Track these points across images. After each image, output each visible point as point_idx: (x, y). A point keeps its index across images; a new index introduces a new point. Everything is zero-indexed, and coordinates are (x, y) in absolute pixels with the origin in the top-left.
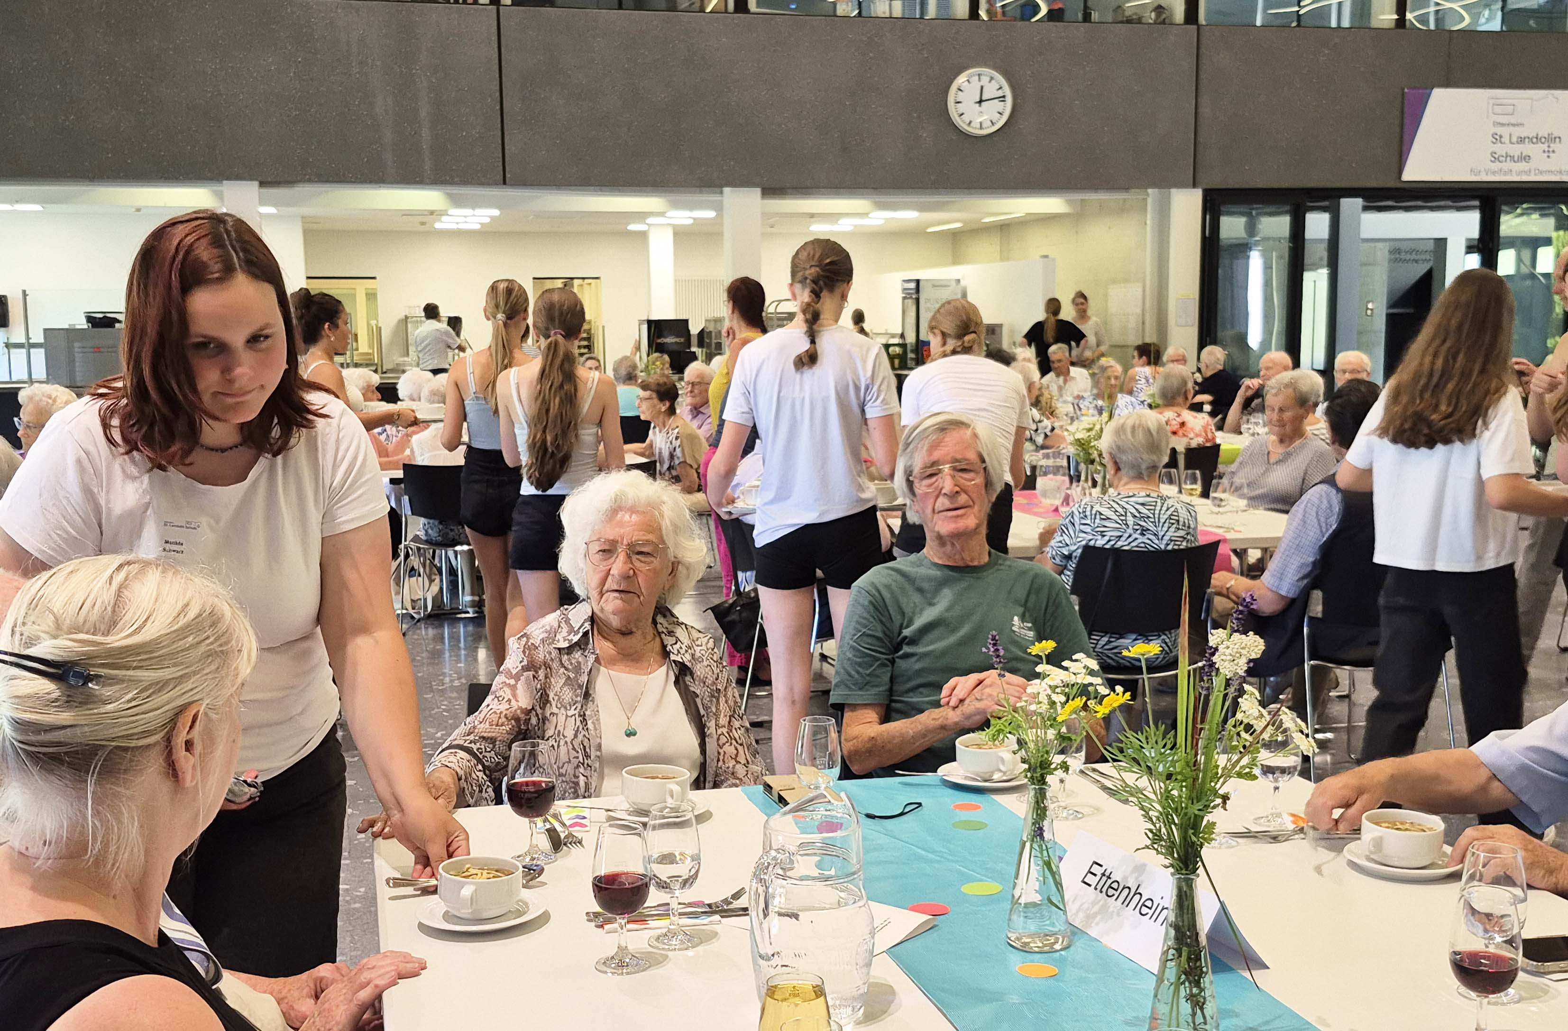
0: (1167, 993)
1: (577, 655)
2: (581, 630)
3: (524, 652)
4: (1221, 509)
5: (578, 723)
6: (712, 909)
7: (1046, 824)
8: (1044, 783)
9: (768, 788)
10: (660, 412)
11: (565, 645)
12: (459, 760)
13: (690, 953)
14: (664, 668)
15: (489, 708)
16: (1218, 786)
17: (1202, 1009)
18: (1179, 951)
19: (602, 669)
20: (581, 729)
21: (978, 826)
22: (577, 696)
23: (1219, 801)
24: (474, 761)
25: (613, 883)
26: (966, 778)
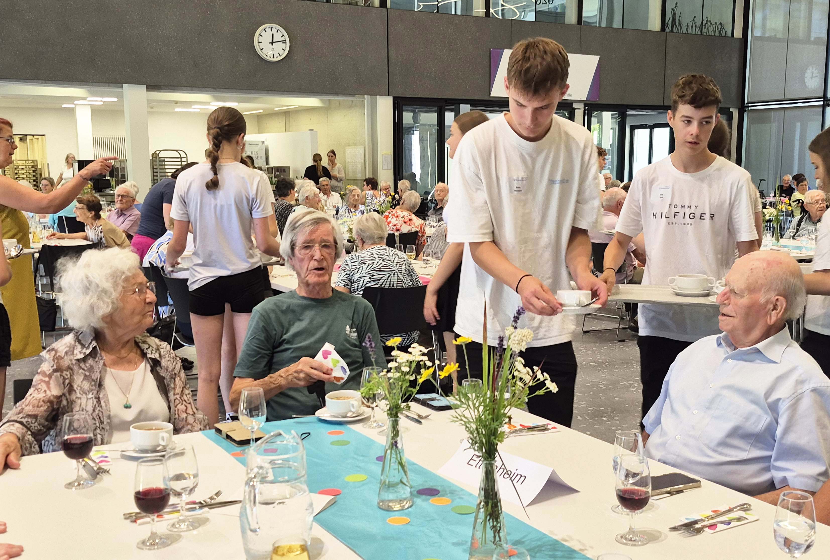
0: (479, 527)
1: (91, 361)
2: (91, 346)
3: (54, 360)
4: (428, 265)
5: (95, 403)
6: (202, 505)
7: (399, 439)
8: (398, 417)
9: (219, 431)
10: (88, 218)
11: (82, 356)
12: (17, 428)
13: (195, 532)
14: (143, 364)
15: (32, 396)
16: (506, 412)
17: (499, 533)
18: (487, 504)
19: (108, 369)
20: (97, 406)
21: (345, 443)
22: (92, 386)
23: (507, 420)
24: (25, 429)
25: (148, 495)
26: (331, 416)
